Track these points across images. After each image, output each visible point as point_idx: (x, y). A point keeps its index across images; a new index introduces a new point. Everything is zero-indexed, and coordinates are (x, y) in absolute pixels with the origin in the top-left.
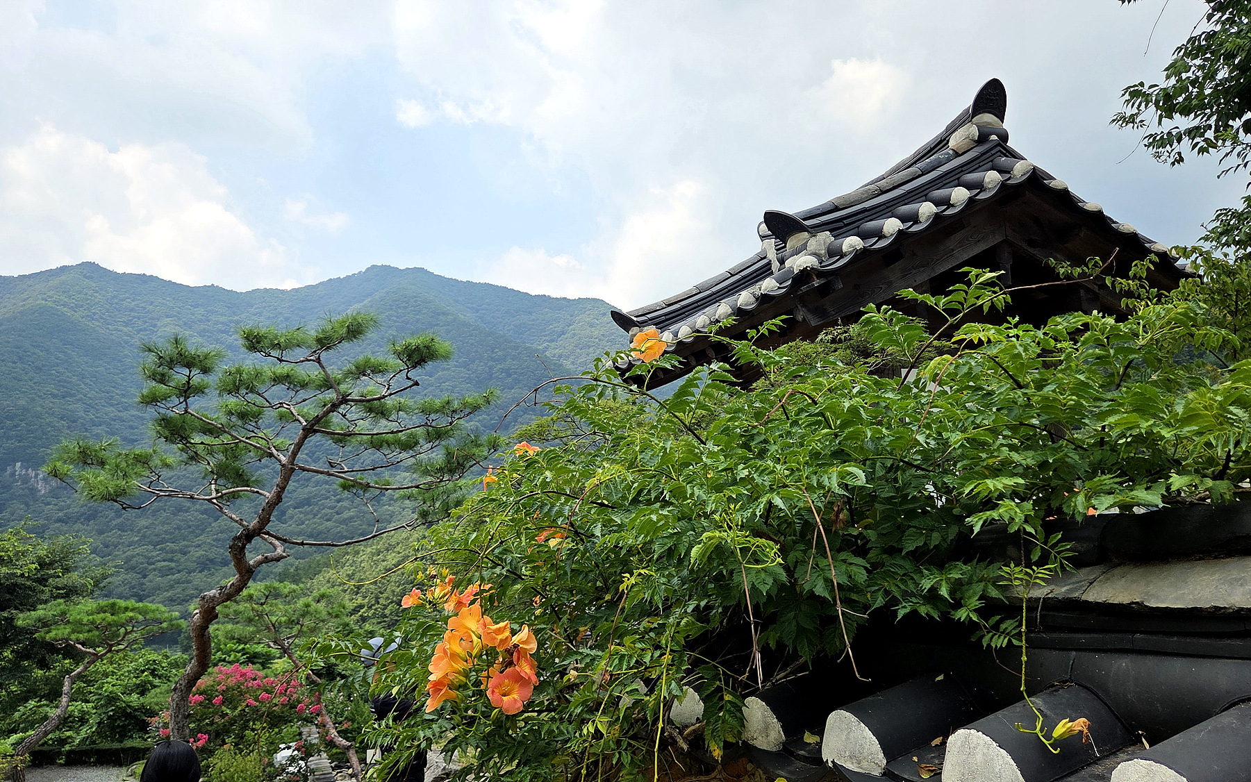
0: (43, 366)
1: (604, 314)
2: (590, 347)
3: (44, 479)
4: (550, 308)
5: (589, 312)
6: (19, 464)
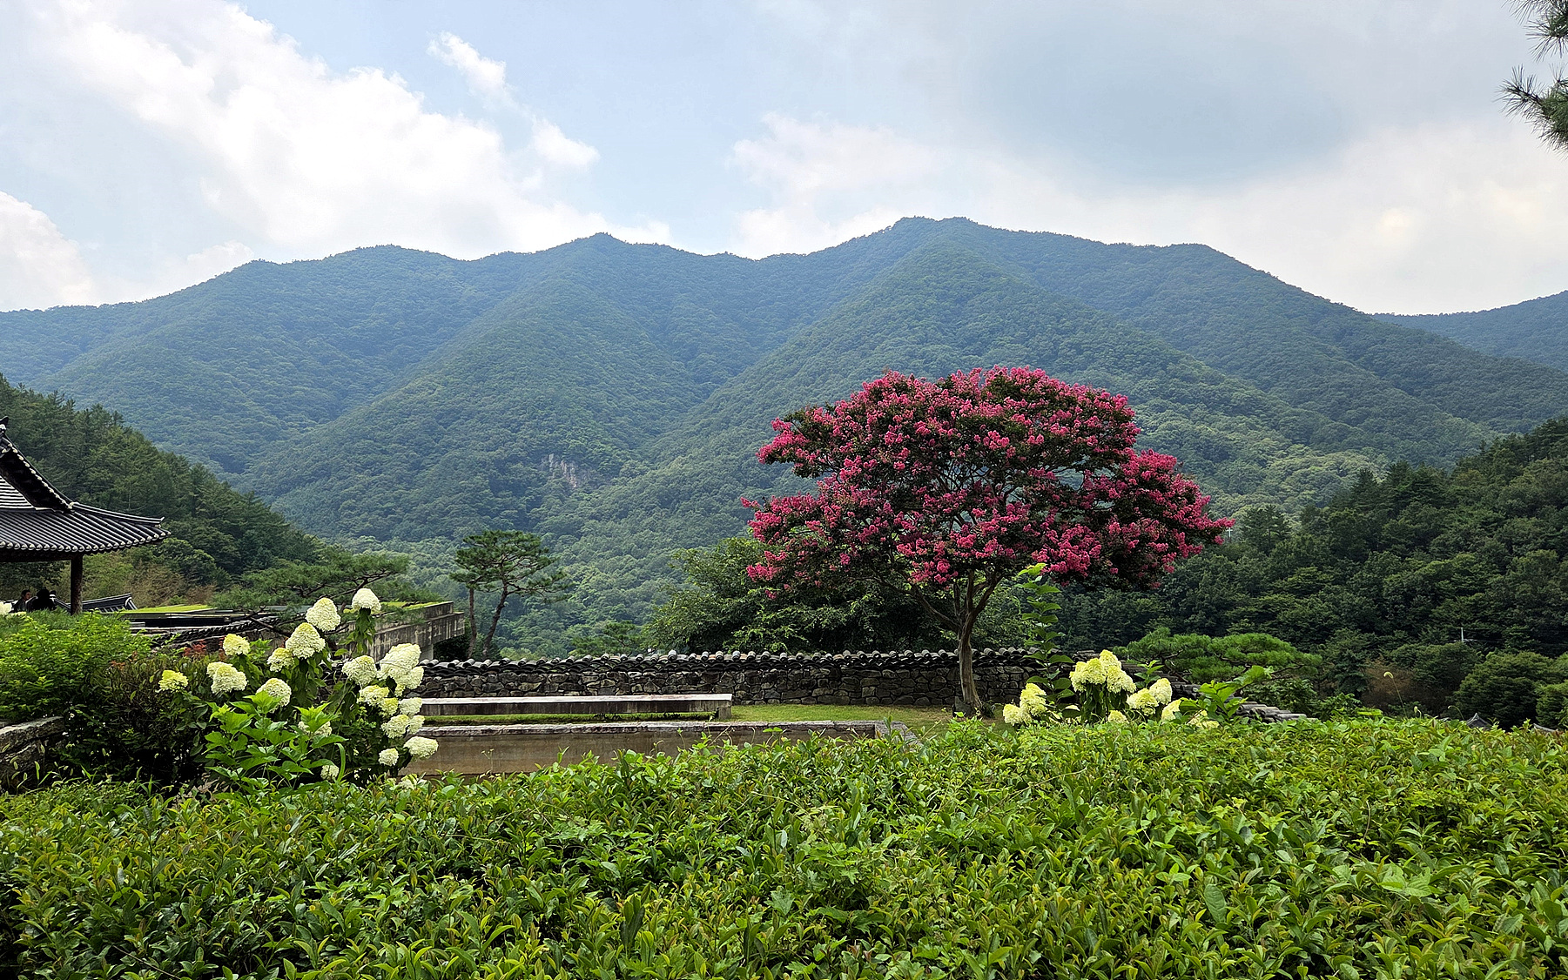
0: (567, 350)
1: (1210, 264)
2: (1187, 311)
3: (576, 473)
4: (1131, 261)
5: (1187, 263)
6: (551, 456)
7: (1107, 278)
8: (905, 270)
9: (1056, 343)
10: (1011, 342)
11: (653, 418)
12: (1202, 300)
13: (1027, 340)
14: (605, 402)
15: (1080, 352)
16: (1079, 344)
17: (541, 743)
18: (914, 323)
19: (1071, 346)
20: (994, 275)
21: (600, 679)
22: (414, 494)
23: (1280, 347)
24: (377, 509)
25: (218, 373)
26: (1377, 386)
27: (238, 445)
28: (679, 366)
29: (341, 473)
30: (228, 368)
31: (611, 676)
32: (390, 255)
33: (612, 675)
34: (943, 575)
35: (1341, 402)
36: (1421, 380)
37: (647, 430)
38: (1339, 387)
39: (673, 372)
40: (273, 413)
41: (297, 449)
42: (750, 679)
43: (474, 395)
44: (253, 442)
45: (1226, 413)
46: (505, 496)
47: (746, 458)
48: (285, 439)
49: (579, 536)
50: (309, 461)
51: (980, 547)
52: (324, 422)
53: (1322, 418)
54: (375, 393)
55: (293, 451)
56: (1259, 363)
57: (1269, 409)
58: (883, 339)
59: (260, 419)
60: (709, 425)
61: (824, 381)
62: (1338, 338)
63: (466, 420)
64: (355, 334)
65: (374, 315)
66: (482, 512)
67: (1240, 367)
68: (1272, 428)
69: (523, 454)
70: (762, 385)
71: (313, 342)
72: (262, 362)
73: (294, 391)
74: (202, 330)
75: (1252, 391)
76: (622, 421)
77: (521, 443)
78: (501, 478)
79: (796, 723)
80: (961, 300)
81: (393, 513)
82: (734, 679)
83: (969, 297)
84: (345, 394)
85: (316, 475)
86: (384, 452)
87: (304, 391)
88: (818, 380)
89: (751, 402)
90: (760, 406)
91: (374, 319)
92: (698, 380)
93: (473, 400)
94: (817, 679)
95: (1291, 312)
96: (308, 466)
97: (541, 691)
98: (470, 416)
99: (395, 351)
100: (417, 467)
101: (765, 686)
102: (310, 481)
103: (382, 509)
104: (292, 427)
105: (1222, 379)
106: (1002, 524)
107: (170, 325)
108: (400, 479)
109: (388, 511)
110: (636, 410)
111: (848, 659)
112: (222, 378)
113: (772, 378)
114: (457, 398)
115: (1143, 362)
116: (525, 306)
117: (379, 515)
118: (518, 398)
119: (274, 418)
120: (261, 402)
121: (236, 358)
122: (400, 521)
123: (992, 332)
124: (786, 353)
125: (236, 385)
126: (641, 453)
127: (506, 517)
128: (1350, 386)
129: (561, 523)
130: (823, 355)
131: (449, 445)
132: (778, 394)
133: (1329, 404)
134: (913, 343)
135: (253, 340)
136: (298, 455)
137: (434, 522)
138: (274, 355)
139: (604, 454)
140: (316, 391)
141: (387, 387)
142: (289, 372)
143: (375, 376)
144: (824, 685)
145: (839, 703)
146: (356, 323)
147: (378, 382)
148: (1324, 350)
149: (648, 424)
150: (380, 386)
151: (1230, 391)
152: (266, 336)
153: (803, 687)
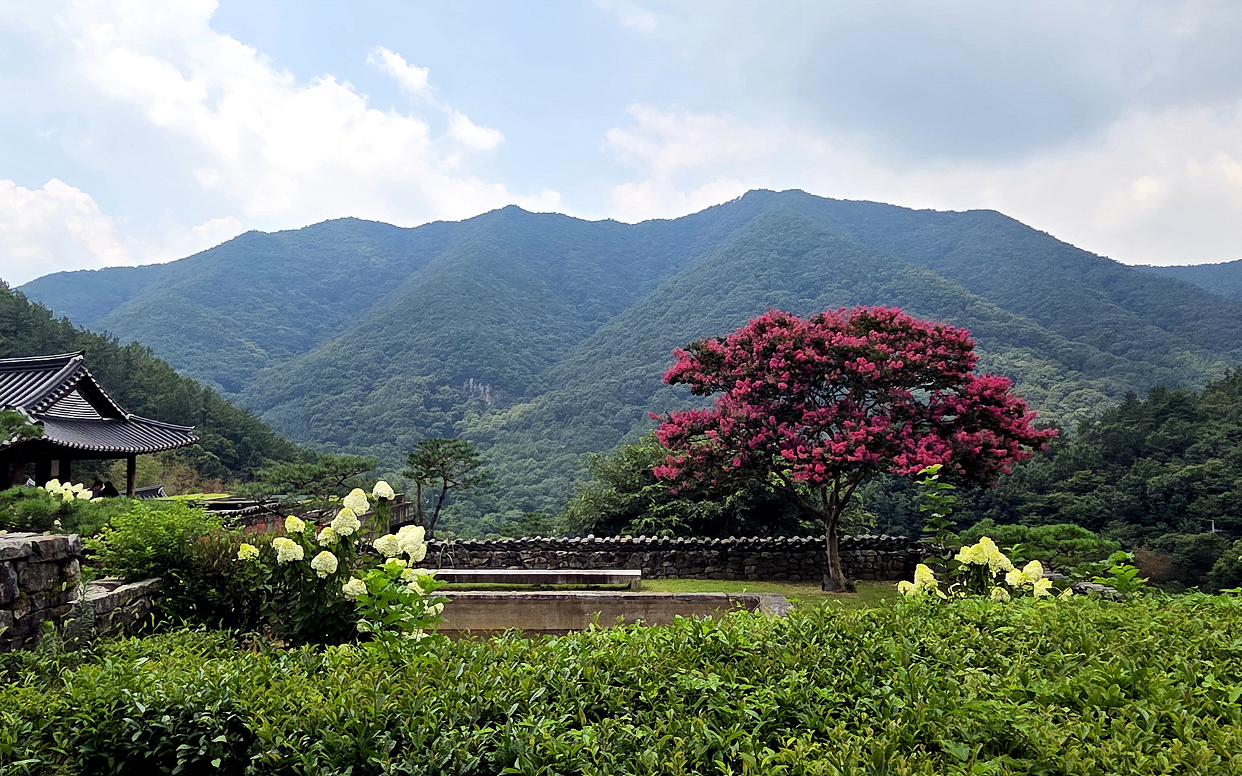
0: (484, 296)
1: (998, 226)
2: (981, 263)
3: (490, 393)
4: (935, 223)
5: (979, 225)
6: (471, 380)
7: (917, 237)
8: (752, 231)
9: (875, 288)
10: (838, 288)
11: (551, 349)
12: (993, 255)
13: (852, 286)
14: (513, 338)
15: (894, 296)
16: (895, 289)
17: (492, 607)
18: (760, 273)
19: (887, 291)
20: (825, 234)
21: (534, 557)
22: (366, 408)
23: (1056, 292)
24: (338, 420)
25: (222, 316)
26: (1138, 324)
27: (236, 371)
28: (572, 308)
29: (313, 393)
30: (229, 313)
31: (543, 555)
32: (351, 224)
33: (544, 553)
34: (820, 475)
35: (1108, 336)
36: (1172, 318)
37: (546, 359)
38: (1106, 325)
39: (566, 313)
40: (262, 347)
41: (280, 375)
42: (654, 558)
43: (412, 332)
44: (247, 369)
45: (1015, 345)
46: (434, 412)
47: (625, 381)
48: (271, 366)
49: (492, 443)
50: (289, 383)
51: (851, 453)
52: (299, 354)
53: (1093, 350)
54: (338, 332)
55: (276, 376)
56: (1041, 305)
57: (1049, 342)
58: (735, 286)
59: (252, 351)
60: (595, 355)
61: (688, 319)
62: (1105, 284)
63: (406, 351)
64: (323, 286)
65: (338, 271)
66: (417, 423)
67: (1025, 308)
68: (1052, 357)
69: (449, 378)
70: (638, 323)
71: (292, 292)
72: (254, 308)
73: (276, 330)
74: (210, 284)
75: (1037, 327)
76: (525, 352)
77: (448, 369)
78: (433, 397)
79: (695, 594)
80: (797, 255)
81: (351, 424)
82: (641, 558)
83: (804, 252)
84: (315, 332)
85: (294, 394)
86: (344, 376)
87: (285, 329)
88: (683, 318)
89: (628, 337)
90: (635, 339)
91: (338, 274)
92: (586, 319)
93: (411, 335)
94: (708, 559)
95: (1066, 264)
96: (287, 388)
97: (489, 565)
98: (409, 348)
99: (353, 299)
100: (369, 388)
101: (666, 564)
102: (289, 399)
103: (343, 421)
104: (276, 357)
105: (1010, 318)
106: (868, 433)
107: (186, 281)
108: (356, 398)
109: (347, 423)
110: (537, 343)
111: (734, 543)
112: (224, 320)
113: (645, 317)
114: (399, 335)
115: (946, 304)
116: (452, 263)
117: (340, 425)
118: (447, 334)
119: (263, 351)
120: (252, 338)
121: (235, 305)
122: (355, 430)
123: (823, 280)
124: (657, 297)
125: (235, 325)
126: (541, 377)
127: (438, 427)
128: (1116, 324)
129: (479, 433)
130: (686, 299)
131: (393, 371)
132: (650, 330)
133: (1098, 338)
134: (759, 289)
135: (249, 291)
136: (280, 379)
137: (382, 431)
138: (263, 303)
139: (513, 378)
140: (294, 329)
141: (346, 327)
142: (274, 315)
143: (338, 318)
144: (714, 564)
145: (726, 578)
146: (324, 278)
147: (340, 322)
148: (1093, 295)
149: (547, 354)
150: (341, 326)
151: (1017, 327)
152: (257, 288)
153: (697, 565)
